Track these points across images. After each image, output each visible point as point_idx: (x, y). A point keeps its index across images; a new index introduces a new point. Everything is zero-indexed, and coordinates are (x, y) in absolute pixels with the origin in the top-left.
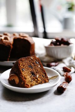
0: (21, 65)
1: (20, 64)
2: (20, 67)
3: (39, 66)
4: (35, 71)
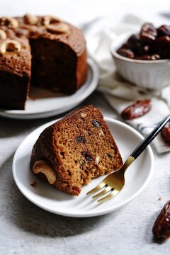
0: (58, 144)
1: (55, 141)
2: (58, 147)
3: (102, 133)
4: (91, 149)
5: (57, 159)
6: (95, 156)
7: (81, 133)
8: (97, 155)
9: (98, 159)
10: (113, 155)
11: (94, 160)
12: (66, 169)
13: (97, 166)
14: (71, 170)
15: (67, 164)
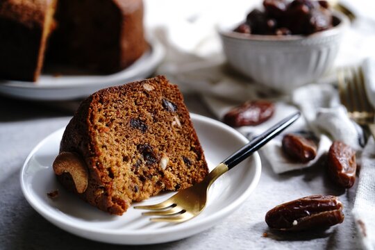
0: (97, 122)
1: (93, 117)
2: (96, 127)
3: (177, 122)
4: (154, 142)
5: (92, 147)
6: (162, 155)
7: (141, 114)
8: (165, 154)
9: (165, 162)
10: (193, 160)
11: (159, 162)
12: (106, 165)
13: (161, 173)
14: (115, 168)
15: (109, 158)
